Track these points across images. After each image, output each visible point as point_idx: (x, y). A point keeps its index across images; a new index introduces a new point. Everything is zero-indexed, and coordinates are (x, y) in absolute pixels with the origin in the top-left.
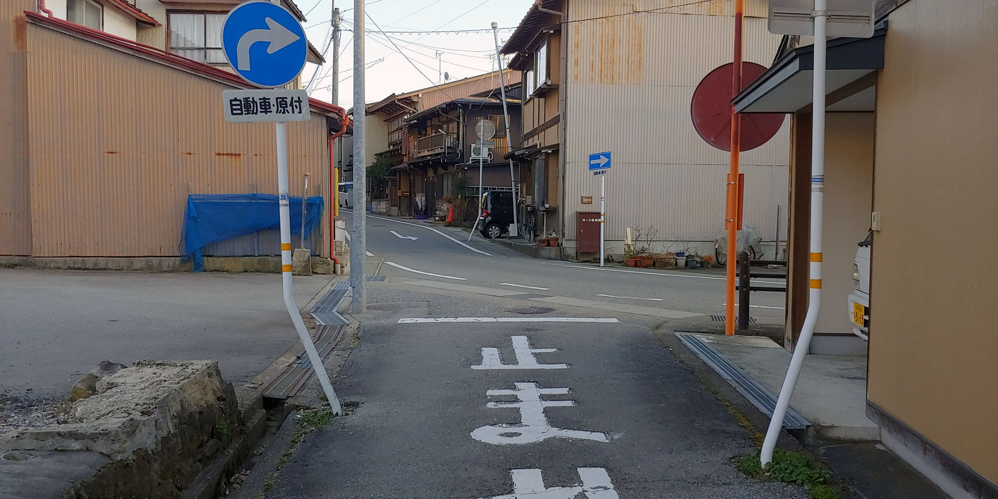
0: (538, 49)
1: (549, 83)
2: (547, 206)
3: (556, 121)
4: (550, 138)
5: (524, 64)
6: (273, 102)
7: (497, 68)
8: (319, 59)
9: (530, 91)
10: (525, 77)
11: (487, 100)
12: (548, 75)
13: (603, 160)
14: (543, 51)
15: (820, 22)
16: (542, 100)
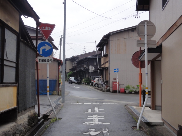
0: (104, 46)
1: (106, 54)
2: (106, 80)
3: (108, 62)
4: (106, 65)
5: (101, 49)
6: (47, 60)
7: (96, 50)
8: (57, 49)
9: (102, 55)
10: (102, 52)
11: (93, 57)
12: (106, 52)
13: (117, 70)
14: (105, 47)
15: (146, 45)
16: (105, 57)
